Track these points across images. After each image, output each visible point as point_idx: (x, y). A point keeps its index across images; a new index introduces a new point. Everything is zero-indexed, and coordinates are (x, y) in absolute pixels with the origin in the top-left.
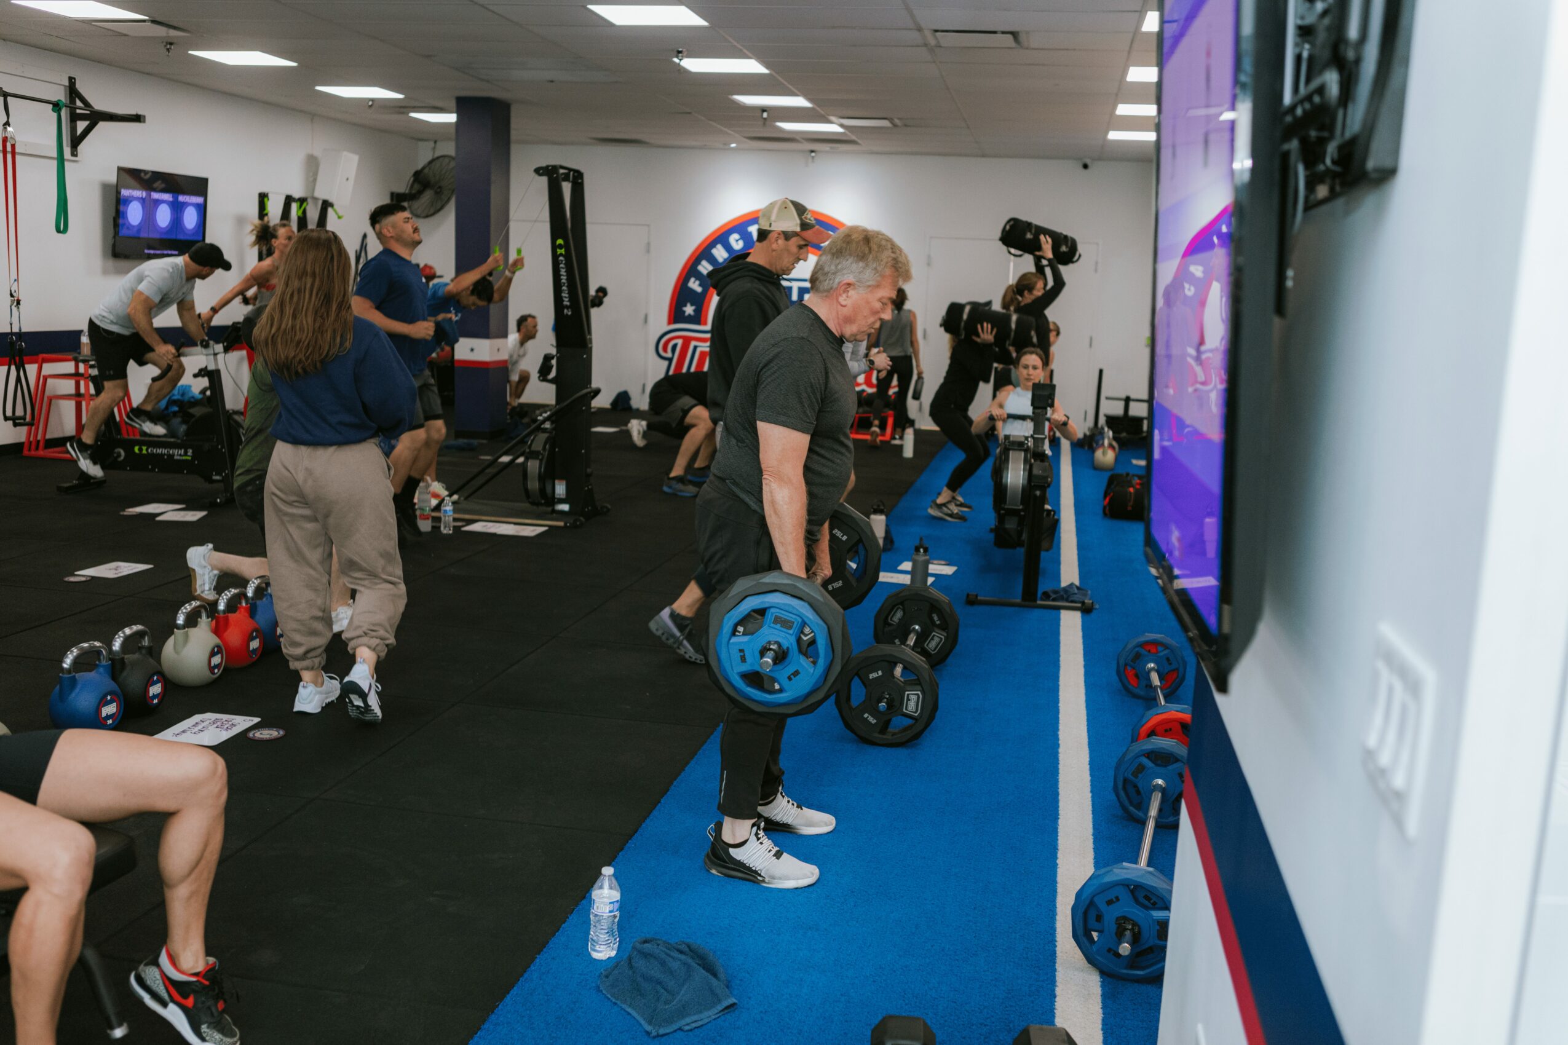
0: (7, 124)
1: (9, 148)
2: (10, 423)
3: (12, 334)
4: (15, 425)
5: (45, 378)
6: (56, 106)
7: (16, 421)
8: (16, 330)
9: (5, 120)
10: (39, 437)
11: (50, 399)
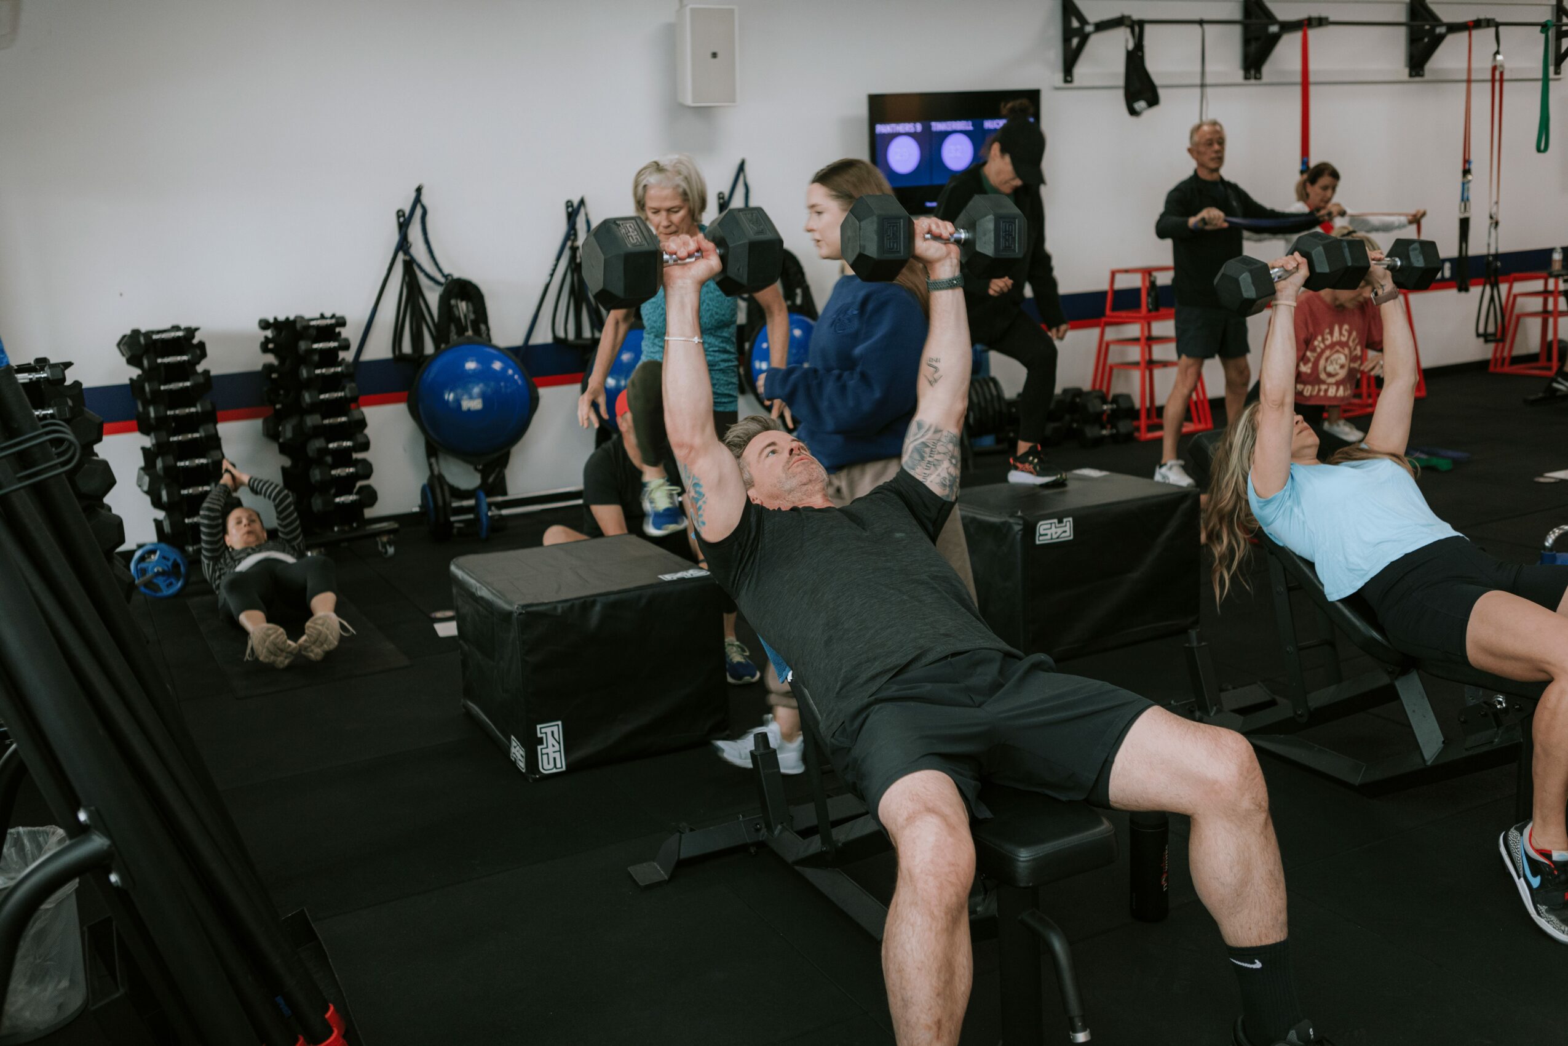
0: (1497, 53)
1: (1497, 76)
2: (1482, 340)
3: (1488, 255)
4: (1486, 341)
5: (1515, 296)
6: (1544, 27)
7: (1486, 337)
8: (1493, 251)
9: (1495, 49)
10: (1506, 354)
11: (1519, 317)
